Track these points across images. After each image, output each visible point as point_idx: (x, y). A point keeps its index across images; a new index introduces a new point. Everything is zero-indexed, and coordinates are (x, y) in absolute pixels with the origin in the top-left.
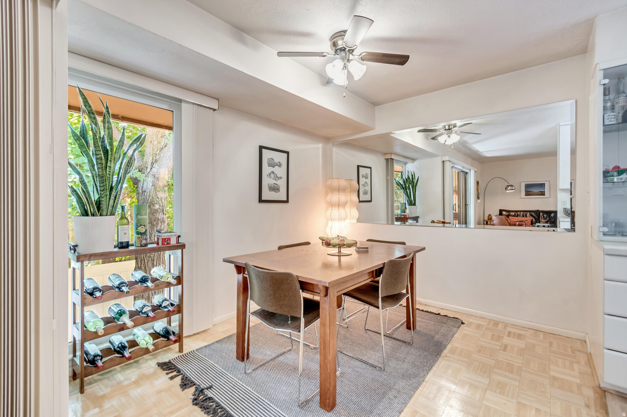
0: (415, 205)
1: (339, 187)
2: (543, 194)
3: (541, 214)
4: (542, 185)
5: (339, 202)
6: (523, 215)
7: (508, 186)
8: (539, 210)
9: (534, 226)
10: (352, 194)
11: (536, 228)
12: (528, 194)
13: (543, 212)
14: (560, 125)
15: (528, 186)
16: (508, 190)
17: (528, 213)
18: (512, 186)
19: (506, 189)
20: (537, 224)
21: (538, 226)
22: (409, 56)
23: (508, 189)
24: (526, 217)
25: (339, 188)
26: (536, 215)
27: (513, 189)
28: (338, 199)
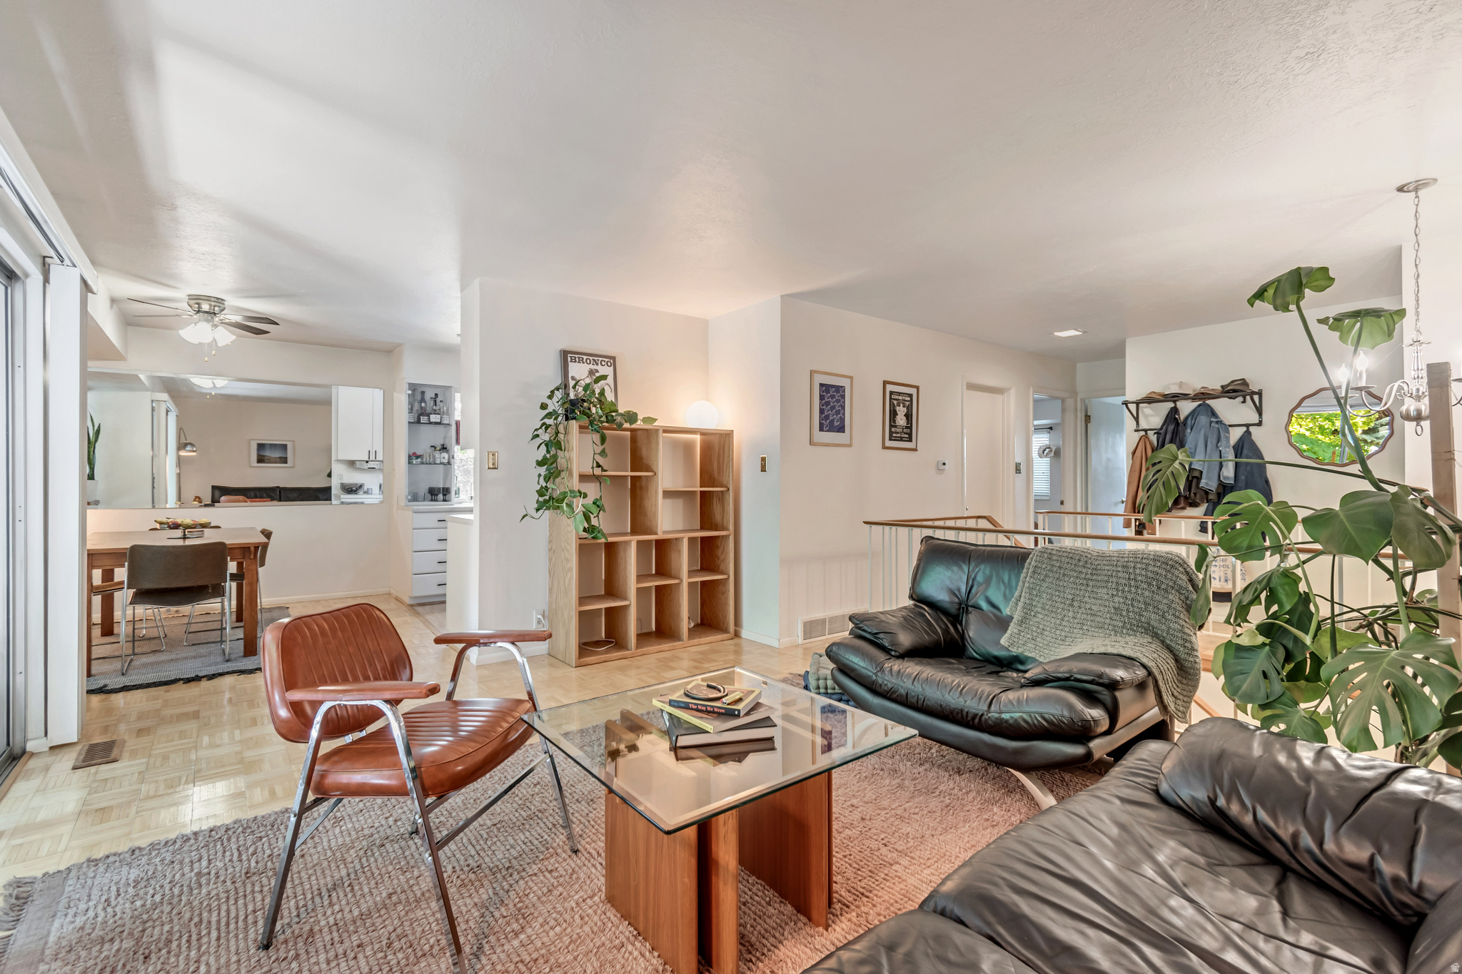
0: (93, 479)
2: (284, 460)
3: (283, 493)
4: (284, 448)
6: (255, 494)
8: (278, 487)
12: (261, 459)
13: (285, 489)
15: (263, 447)
17: (263, 492)
26: (276, 494)
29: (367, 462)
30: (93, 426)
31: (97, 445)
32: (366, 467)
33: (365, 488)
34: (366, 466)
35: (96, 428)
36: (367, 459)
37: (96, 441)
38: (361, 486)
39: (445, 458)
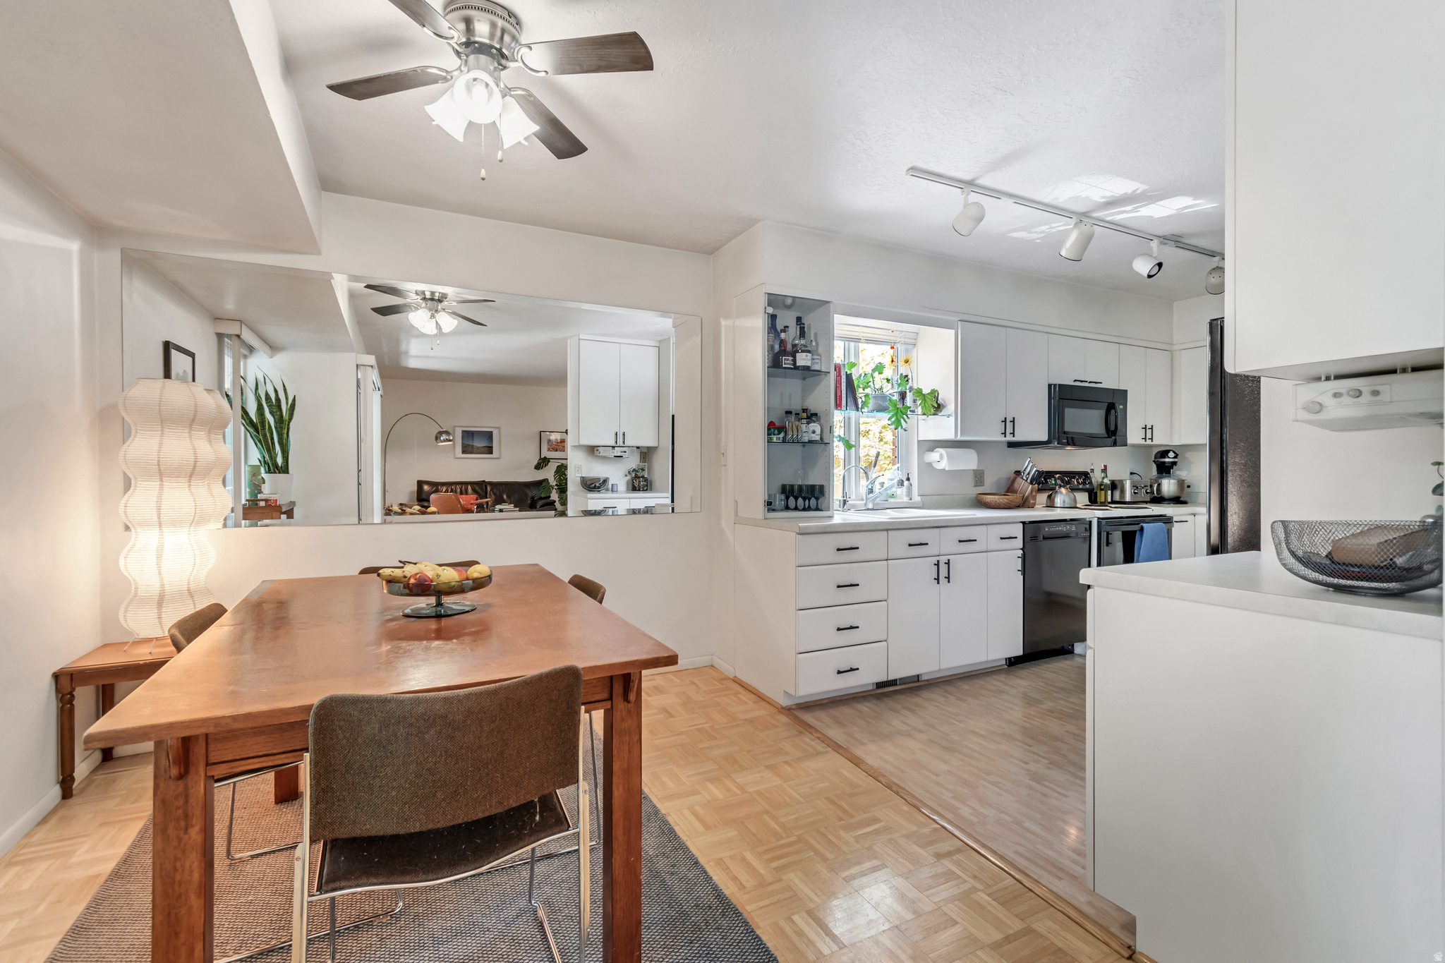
0: (288, 473)
1: (196, 411)
2: (489, 450)
3: (489, 488)
4: (489, 435)
5: (196, 462)
6: (461, 489)
7: (441, 433)
8: (484, 481)
9: (493, 511)
10: (213, 436)
11: (497, 515)
12: (467, 449)
13: (491, 483)
14: (581, 338)
15: (468, 435)
16: (442, 442)
17: (469, 487)
18: (447, 433)
19: (437, 438)
20: (498, 507)
21: (501, 511)
22: (587, 149)
23: (442, 438)
24: (467, 494)
25: (195, 416)
26: (482, 489)
27: (450, 441)
28: (191, 451)
29: (613, 447)
30: (287, 399)
31: (291, 424)
32: (613, 455)
33: (611, 482)
34: (611, 453)
35: (290, 402)
36: (613, 444)
37: (290, 419)
38: (605, 481)
39: (814, 432)
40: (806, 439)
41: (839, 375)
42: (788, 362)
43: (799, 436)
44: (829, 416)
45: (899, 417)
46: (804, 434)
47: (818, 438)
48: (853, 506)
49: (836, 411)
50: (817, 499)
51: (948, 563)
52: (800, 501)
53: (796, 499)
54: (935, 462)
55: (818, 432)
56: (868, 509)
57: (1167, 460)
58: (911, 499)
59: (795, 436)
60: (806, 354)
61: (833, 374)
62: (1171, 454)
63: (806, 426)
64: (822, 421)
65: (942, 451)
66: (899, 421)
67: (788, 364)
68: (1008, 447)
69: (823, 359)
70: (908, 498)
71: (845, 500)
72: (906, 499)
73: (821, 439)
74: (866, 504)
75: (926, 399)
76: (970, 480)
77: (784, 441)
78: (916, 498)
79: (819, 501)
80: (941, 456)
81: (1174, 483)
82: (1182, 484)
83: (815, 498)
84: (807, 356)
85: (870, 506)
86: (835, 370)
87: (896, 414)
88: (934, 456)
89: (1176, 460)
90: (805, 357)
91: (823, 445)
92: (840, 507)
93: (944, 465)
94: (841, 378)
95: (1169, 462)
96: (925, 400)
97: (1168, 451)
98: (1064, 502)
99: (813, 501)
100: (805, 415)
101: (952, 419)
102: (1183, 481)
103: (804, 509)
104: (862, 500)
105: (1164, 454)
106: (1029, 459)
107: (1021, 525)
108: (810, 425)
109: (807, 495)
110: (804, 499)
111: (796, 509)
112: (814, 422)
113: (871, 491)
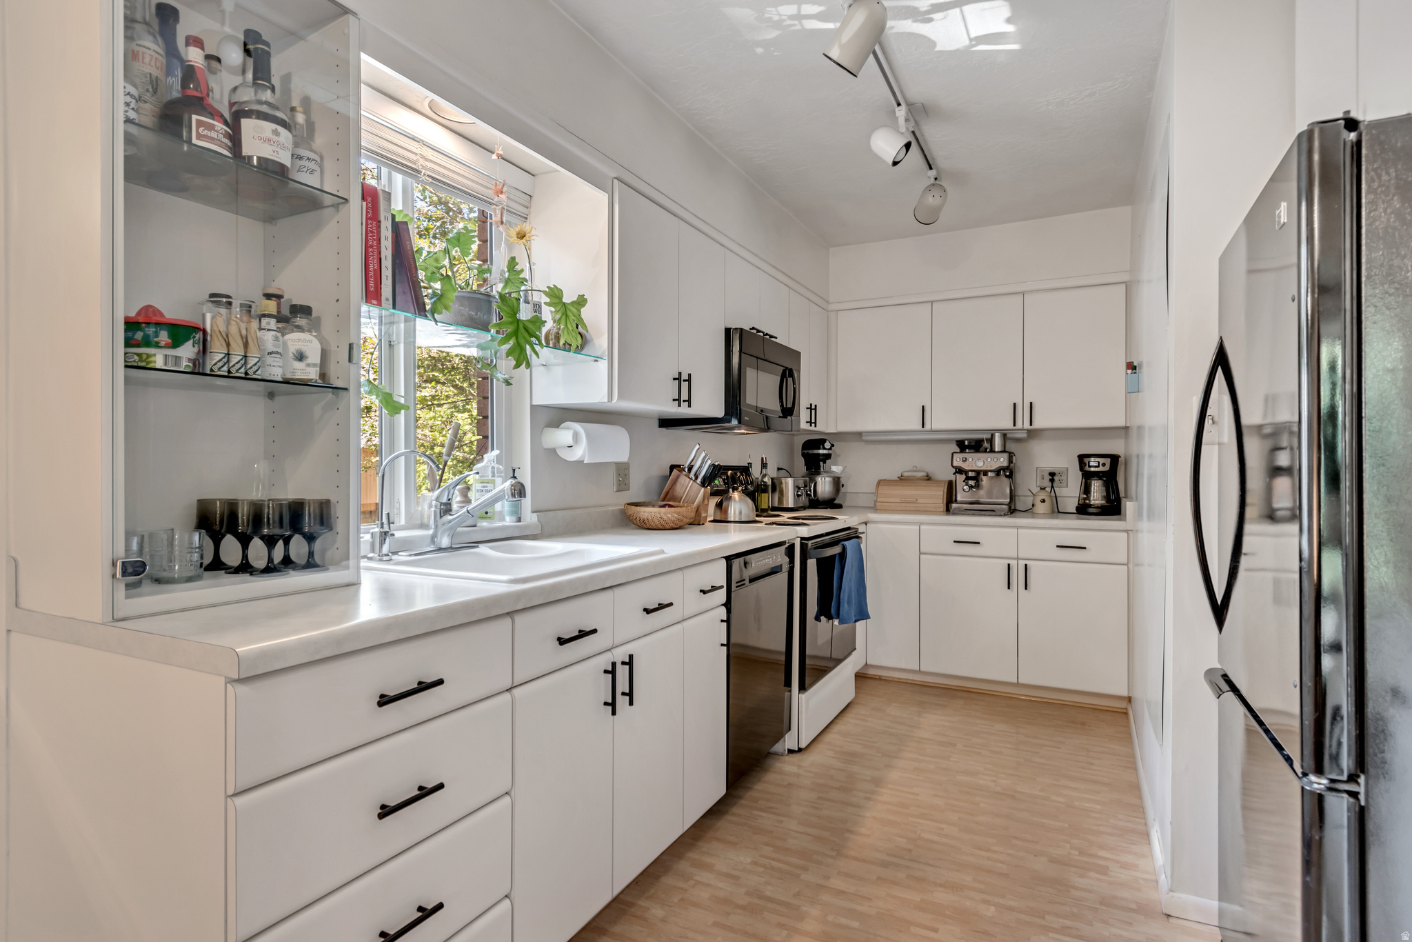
39: (300, 357)
40: (276, 373)
41: (373, 216)
42: (213, 134)
43: (252, 362)
44: (347, 321)
45: (522, 341)
46: (269, 360)
47: (313, 374)
48: (406, 545)
49: (365, 308)
50: (310, 538)
51: (630, 663)
52: (257, 548)
53: (245, 541)
54: (563, 447)
55: (314, 356)
56: (440, 549)
57: (821, 451)
58: (519, 520)
59: (234, 359)
60: (274, 126)
61: (356, 209)
62: (827, 445)
63: (276, 339)
64: (327, 327)
65: (578, 427)
66: (523, 350)
67: (211, 140)
68: (660, 426)
69: (328, 165)
70: (514, 518)
71: (386, 533)
72: (509, 521)
73: (323, 376)
74: (433, 537)
75: (570, 314)
76: (611, 477)
77: (197, 369)
78: (530, 518)
79: (318, 545)
80: (576, 436)
81: (830, 481)
82: (837, 483)
83: (305, 536)
84: (276, 133)
85: (445, 542)
86: (364, 198)
87: (515, 333)
88: (563, 436)
89: (830, 452)
90: (269, 134)
91: (329, 395)
92: (373, 551)
93: (579, 453)
94: (379, 227)
95: (824, 455)
96: (567, 316)
97: (823, 441)
98: (740, 513)
99: (298, 547)
100: (271, 306)
101: (603, 365)
102: (839, 478)
103: (270, 569)
104: (423, 526)
105: (819, 443)
106: (697, 447)
107: (724, 561)
108: (287, 337)
109: (277, 531)
110: (270, 542)
111: (245, 568)
112: (300, 329)
113: (446, 509)
